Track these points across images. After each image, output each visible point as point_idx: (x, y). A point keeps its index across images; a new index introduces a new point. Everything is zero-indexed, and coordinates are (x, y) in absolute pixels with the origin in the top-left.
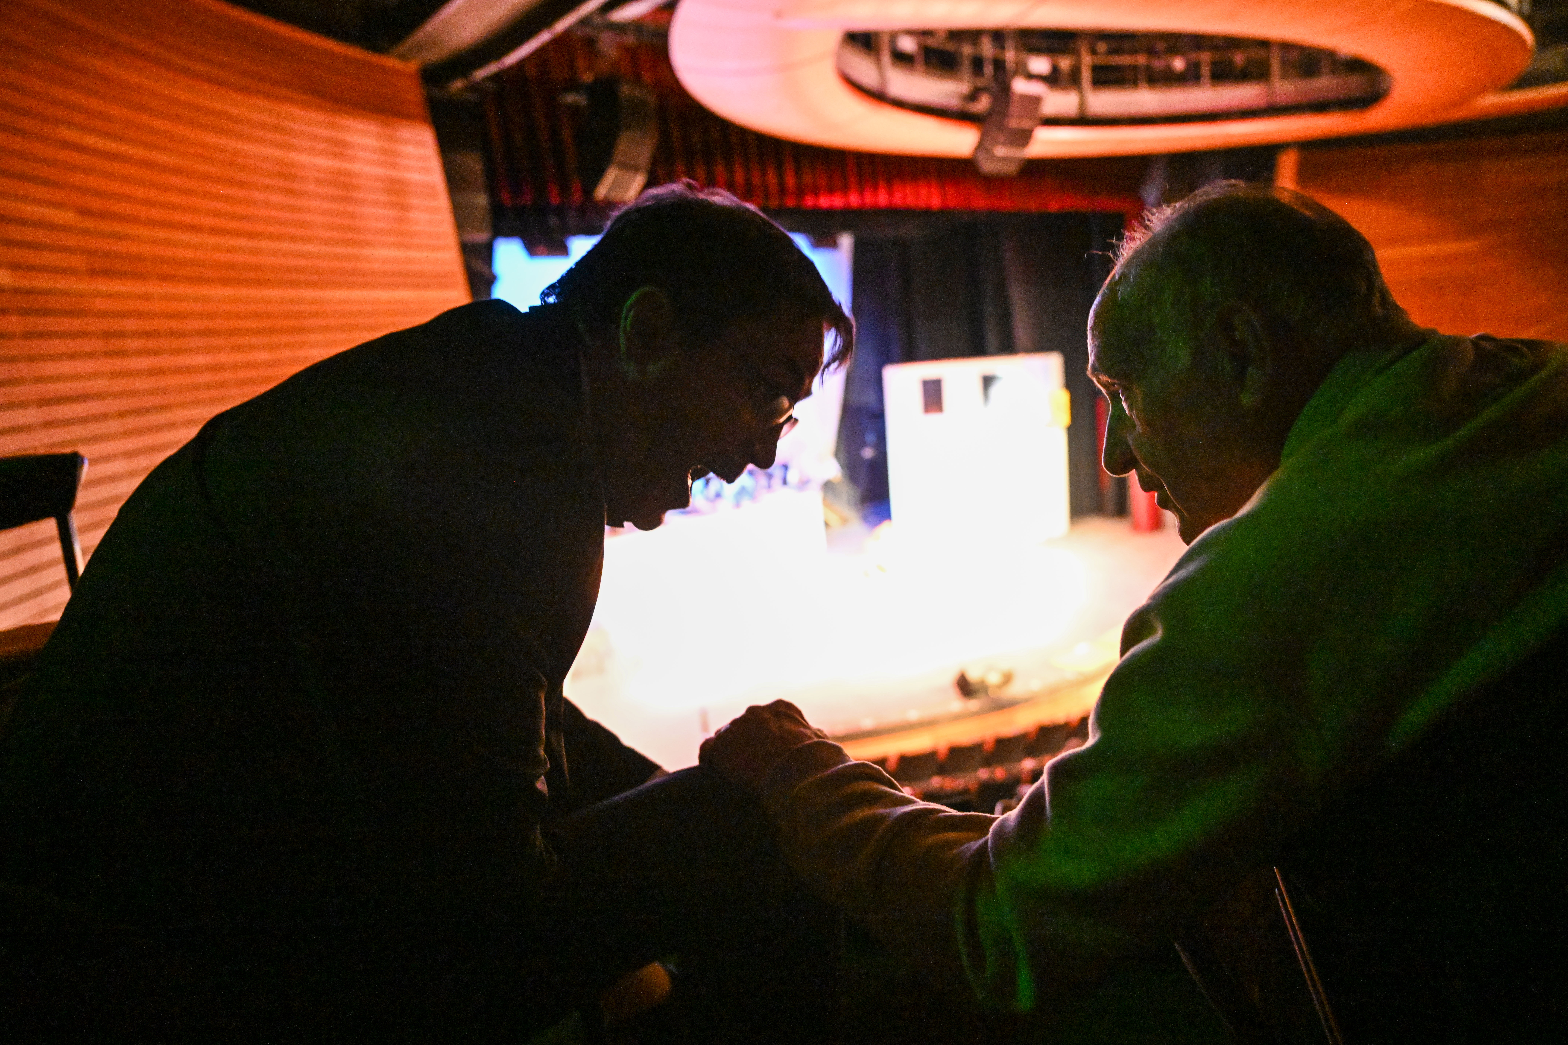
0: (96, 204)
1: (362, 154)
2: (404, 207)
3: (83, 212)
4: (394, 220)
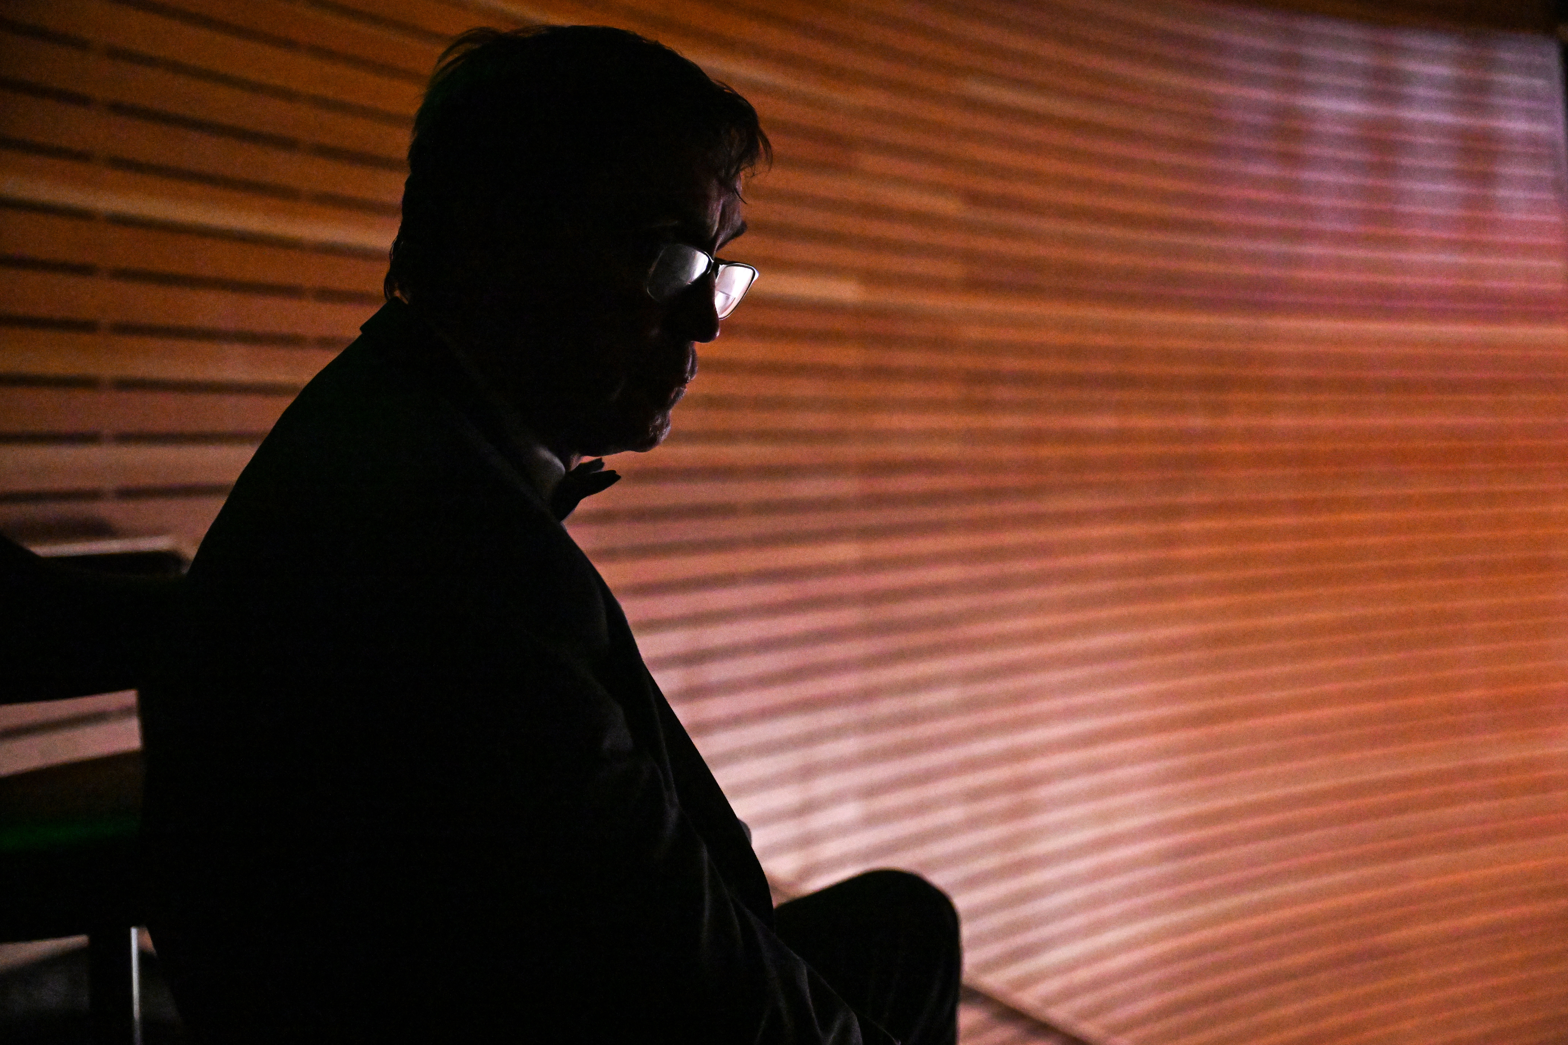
0: (990, 186)
1: (1421, 91)
2: (1486, 179)
3: (974, 198)
4: (1469, 202)
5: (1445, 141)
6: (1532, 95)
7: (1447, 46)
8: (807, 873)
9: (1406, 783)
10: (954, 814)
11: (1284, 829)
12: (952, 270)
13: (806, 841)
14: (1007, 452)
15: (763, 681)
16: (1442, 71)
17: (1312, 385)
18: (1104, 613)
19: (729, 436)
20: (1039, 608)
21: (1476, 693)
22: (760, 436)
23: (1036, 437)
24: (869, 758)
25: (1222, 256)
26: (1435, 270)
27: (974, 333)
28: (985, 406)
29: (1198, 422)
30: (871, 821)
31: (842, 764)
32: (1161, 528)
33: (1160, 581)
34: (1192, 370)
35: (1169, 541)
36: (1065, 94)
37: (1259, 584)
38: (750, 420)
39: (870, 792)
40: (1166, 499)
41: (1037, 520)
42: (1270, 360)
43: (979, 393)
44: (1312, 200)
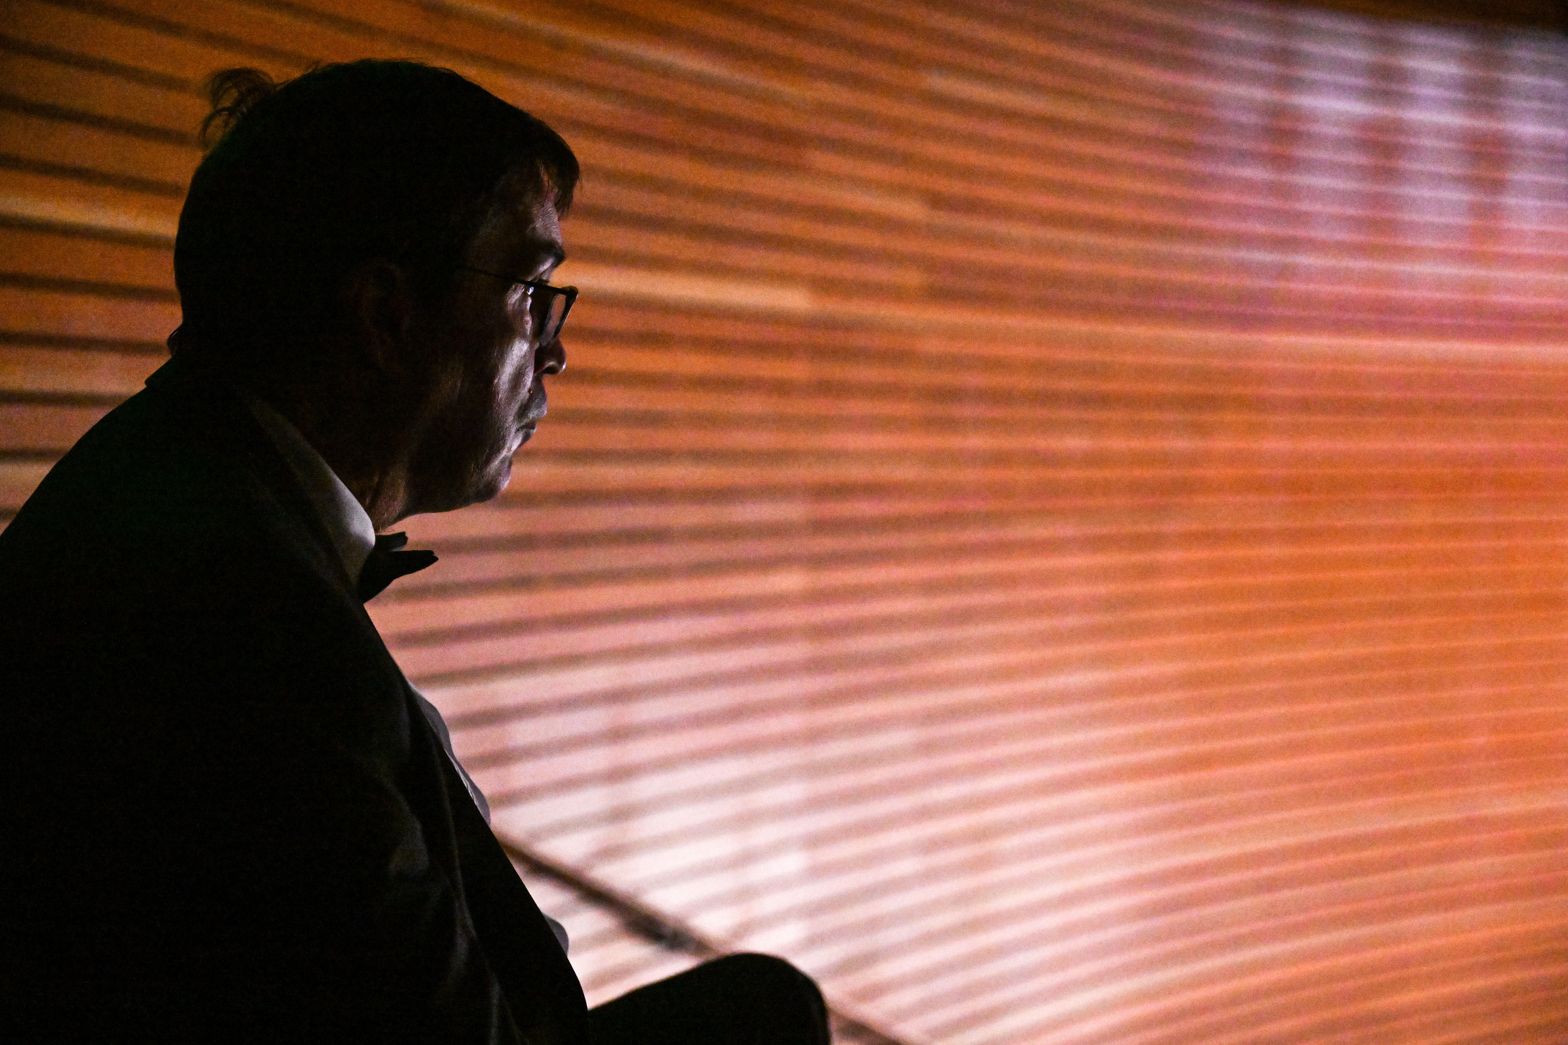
0: (956, 187)
1: (1427, 91)
2: (1497, 186)
3: (936, 201)
4: (1475, 210)
5: (1452, 145)
6: (1544, 96)
7: (1457, 43)
8: (744, 929)
9: (1404, 835)
10: (907, 866)
11: (1270, 885)
12: (913, 278)
13: (745, 894)
14: (969, 475)
15: (699, 721)
16: (1450, 69)
17: (1305, 405)
18: (1075, 650)
19: (664, 455)
20: (1005, 642)
21: (1480, 740)
22: (699, 456)
23: (1001, 459)
24: (816, 804)
25: (1207, 265)
26: (1439, 283)
27: (932, 346)
28: (950, 425)
29: (1180, 444)
30: (816, 872)
31: (781, 813)
32: (1137, 558)
33: (1134, 615)
34: (1171, 388)
35: (1148, 572)
36: (1036, 88)
37: (1246, 620)
38: (689, 438)
39: (814, 841)
40: (1144, 528)
41: (1003, 548)
42: (1263, 378)
43: (940, 410)
44: (1304, 206)
